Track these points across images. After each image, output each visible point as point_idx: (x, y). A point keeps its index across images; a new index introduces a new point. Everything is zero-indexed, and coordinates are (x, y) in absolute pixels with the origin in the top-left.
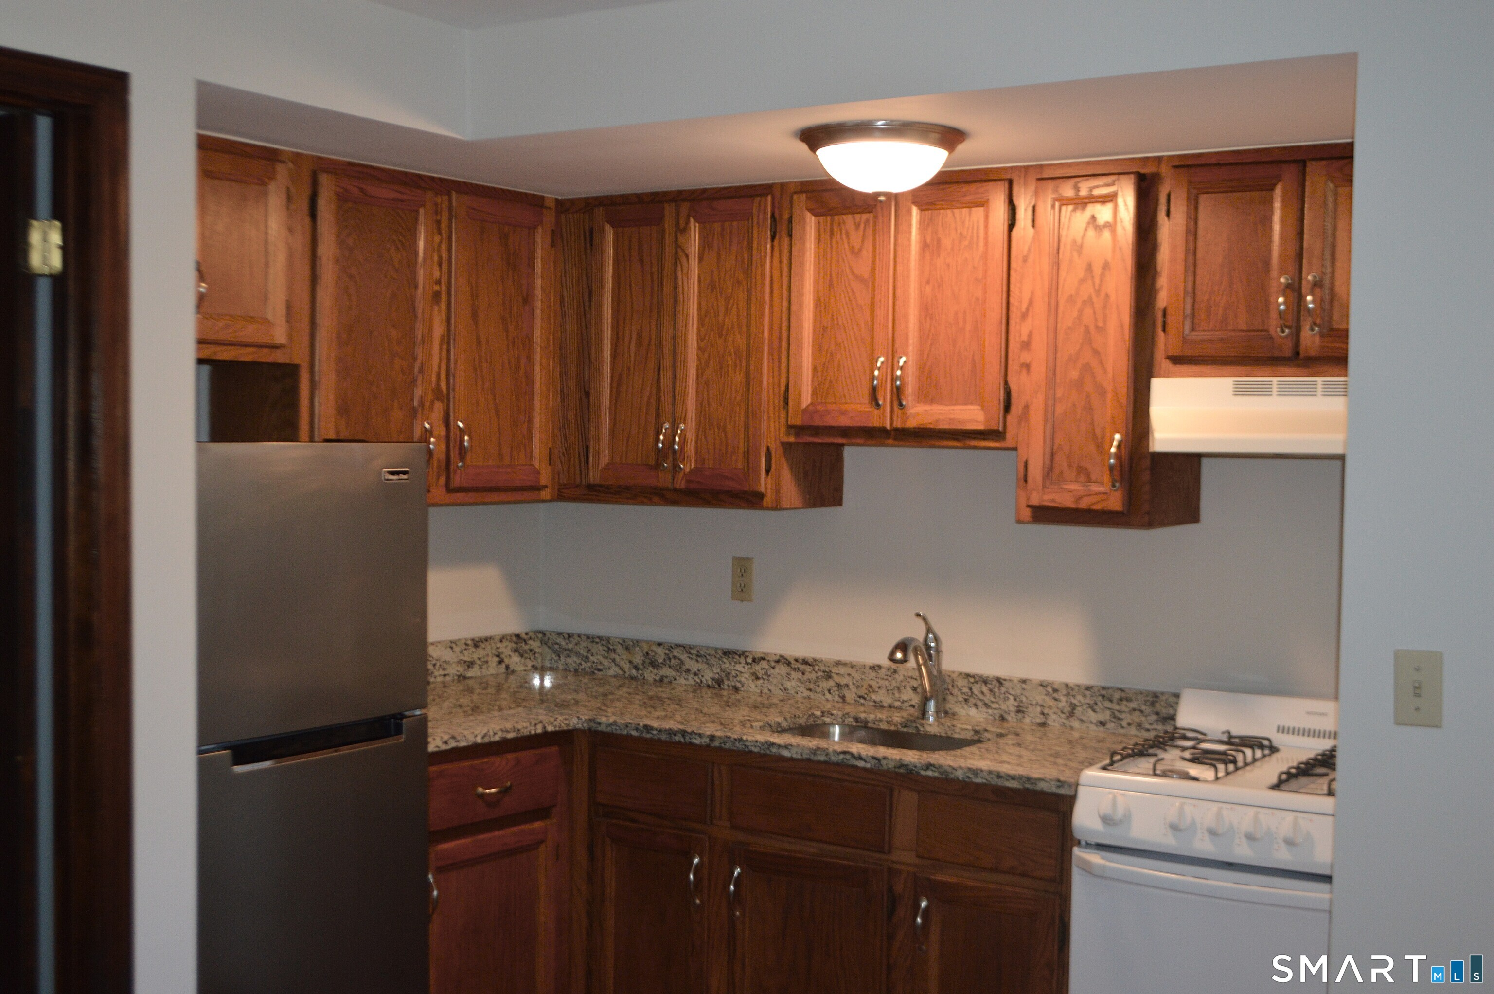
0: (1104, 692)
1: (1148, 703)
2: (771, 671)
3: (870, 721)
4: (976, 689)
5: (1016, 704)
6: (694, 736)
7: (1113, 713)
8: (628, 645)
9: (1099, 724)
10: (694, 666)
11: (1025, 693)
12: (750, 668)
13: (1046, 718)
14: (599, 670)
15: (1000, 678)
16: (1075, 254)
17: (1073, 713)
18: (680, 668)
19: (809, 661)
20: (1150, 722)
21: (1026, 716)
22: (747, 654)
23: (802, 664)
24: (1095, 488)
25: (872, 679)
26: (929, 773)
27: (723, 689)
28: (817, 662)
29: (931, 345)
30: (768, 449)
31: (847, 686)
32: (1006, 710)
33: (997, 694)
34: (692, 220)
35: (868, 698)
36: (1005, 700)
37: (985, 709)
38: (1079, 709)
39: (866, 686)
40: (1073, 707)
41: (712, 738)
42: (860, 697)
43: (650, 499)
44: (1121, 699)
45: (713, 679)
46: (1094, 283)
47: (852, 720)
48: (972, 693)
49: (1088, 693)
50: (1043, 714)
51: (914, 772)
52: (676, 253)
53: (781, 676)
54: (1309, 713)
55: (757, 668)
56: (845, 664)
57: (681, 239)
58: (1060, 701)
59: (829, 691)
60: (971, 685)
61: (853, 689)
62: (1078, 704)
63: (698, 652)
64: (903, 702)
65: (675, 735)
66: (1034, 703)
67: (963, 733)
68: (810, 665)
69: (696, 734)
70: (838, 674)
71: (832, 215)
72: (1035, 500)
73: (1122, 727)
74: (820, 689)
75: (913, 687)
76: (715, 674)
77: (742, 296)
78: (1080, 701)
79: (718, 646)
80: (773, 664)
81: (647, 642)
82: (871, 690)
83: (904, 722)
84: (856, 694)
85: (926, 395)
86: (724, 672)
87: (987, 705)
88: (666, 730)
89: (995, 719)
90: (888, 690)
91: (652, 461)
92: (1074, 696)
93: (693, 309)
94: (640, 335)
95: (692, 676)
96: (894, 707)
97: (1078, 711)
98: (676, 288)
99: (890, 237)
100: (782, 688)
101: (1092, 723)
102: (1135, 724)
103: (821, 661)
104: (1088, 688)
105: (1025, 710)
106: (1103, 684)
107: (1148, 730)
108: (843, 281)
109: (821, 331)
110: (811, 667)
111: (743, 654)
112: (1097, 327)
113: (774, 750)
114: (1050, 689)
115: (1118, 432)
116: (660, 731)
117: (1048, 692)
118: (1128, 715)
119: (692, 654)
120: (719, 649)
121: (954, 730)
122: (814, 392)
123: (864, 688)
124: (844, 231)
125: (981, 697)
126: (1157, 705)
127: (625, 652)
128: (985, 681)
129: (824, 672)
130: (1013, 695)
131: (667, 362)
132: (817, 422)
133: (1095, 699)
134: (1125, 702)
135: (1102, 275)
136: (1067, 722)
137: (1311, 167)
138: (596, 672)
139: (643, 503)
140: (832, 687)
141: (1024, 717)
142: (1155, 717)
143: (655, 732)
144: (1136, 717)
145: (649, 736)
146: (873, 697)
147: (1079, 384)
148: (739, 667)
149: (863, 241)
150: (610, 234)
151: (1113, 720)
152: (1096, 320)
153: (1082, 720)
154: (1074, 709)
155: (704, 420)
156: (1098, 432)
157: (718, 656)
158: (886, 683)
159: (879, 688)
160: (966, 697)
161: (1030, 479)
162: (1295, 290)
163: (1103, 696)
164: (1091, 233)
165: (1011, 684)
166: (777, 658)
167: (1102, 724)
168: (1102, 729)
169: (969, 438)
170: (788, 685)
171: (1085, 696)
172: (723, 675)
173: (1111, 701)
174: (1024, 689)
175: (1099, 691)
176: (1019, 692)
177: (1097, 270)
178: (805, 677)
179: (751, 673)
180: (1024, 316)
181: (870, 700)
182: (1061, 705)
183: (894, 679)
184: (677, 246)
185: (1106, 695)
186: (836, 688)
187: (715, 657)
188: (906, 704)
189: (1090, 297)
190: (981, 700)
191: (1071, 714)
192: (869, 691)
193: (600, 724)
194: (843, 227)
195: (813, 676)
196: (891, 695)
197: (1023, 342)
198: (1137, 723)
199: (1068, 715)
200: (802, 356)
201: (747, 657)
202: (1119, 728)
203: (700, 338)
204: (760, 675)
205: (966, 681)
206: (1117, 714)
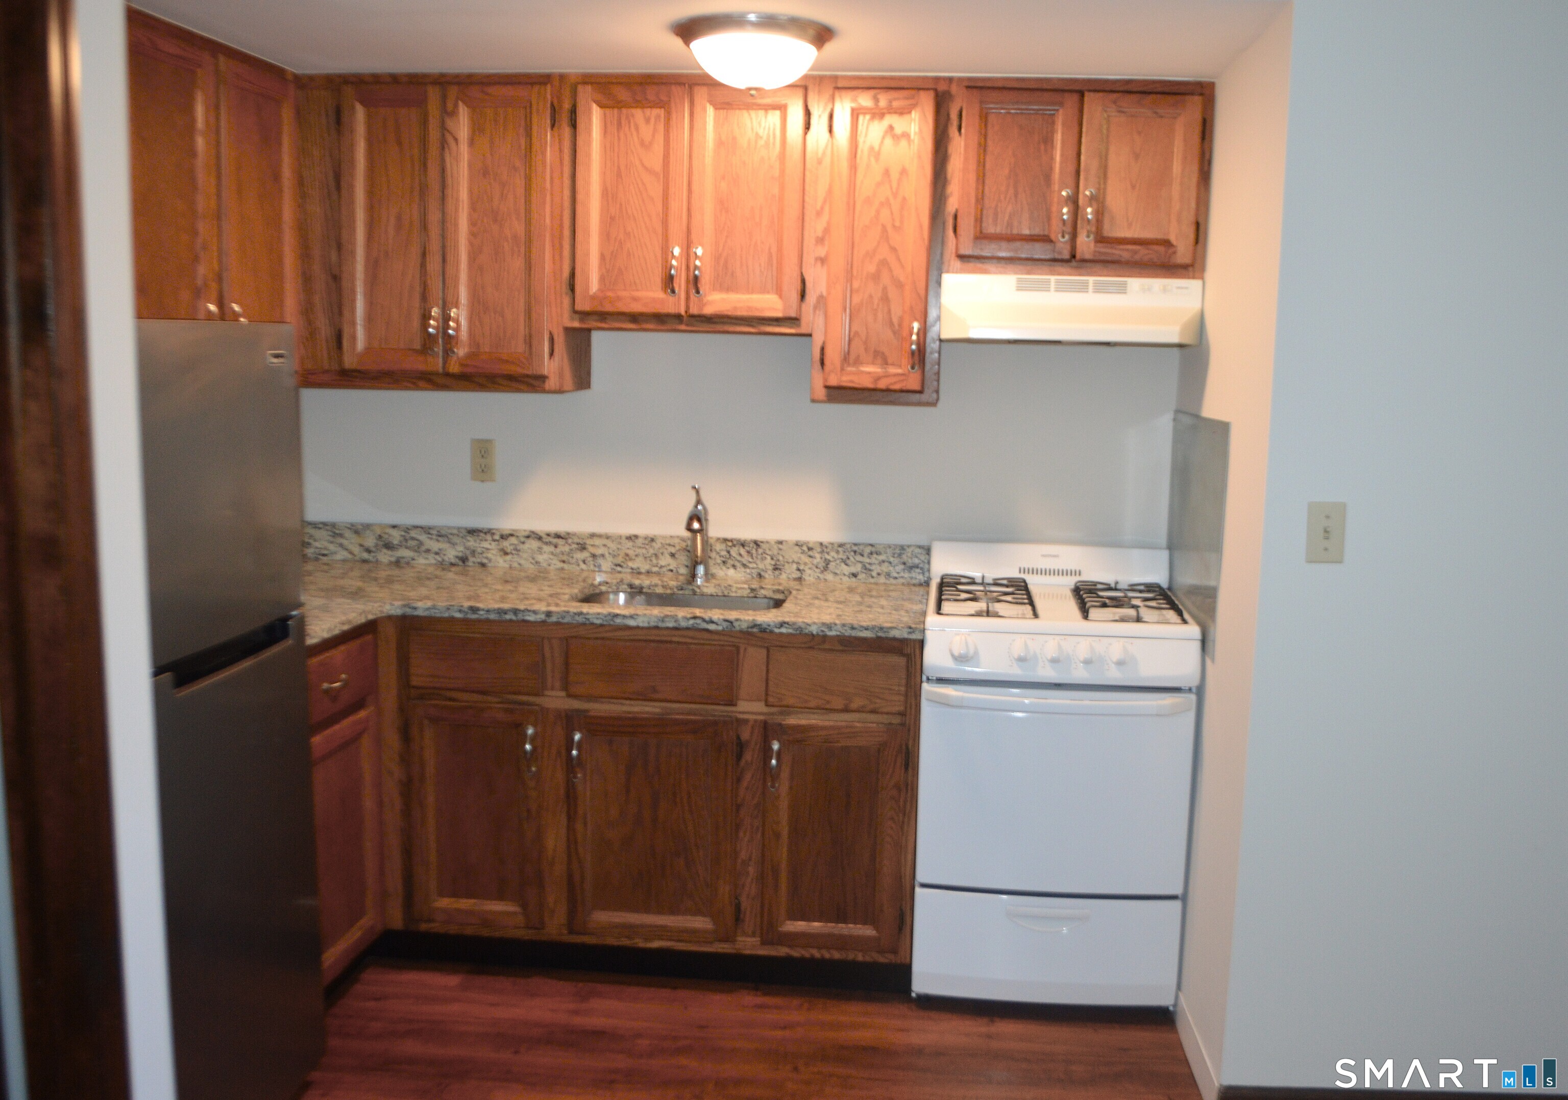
0: (855, 548)
1: (896, 556)
2: (521, 547)
3: (645, 587)
4: (734, 552)
5: (773, 563)
6: (527, 613)
7: (865, 566)
8: (357, 530)
9: (851, 576)
10: (434, 546)
11: (781, 552)
12: (499, 545)
13: (802, 574)
14: (324, 555)
15: (757, 541)
16: (873, 160)
17: (827, 567)
18: (419, 548)
19: (562, 535)
20: (897, 571)
21: (783, 573)
22: (494, 531)
23: (555, 538)
24: (892, 370)
25: (628, 548)
26: (783, 630)
27: (469, 566)
28: (570, 536)
29: (727, 237)
30: (551, 334)
31: (603, 556)
32: (764, 568)
33: (754, 555)
34: (460, 103)
35: (625, 566)
36: (763, 560)
37: (743, 569)
38: (832, 563)
39: (622, 554)
40: (827, 562)
41: (549, 614)
42: (616, 565)
43: (414, 383)
44: (871, 553)
45: (457, 557)
46: (891, 188)
47: (626, 587)
48: (730, 555)
49: (840, 549)
50: (798, 570)
51: (768, 630)
52: (443, 135)
53: (532, 550)
54: (1043, 556)
55: (506, 544)
56: (600, 536)
57: (450, 123)
58: (815, 558)
59: (584, 562)
60: (729, 548)
61: (610, 559)
62: (832, 559)
63: (438, 531)
64: (661, 567)
65: (506, 613)
66: (791, 560)
67: (739, 591)
68: (562, 538)
69: (529, 611)
70: (592, 545)
71: (620, 108)
72: (833, 381)
73: (873, 577)
74: (574, 561)
75: (671, 553)
76: (459, 552)
77: (519, 182)
78: (833, 557)
79: (460, 525)
80: (523, 539)
81: (380, 525)
82: (627, 558)
83: (680, 586)
84: (612, 563)
85: (726, 284)
86: (468, 549)
87: (744, 566)
88: (495, 610)
89: (753, 578)
90: (646, 558)
91: (417, 346)
92: (828, 553)
93: (464, 194)
94: (399, 218)
95: (433, 555)
96: (652, 573)
97: (832, 566)
98: (443, 170)
99: (684, 133)
100: (533, 561)
101: (845, 575)
102: (884, 574)
103: (575, 534)
104: (841, 545)
105: (782, 567)
106: (854, 542)
107: (896, 578)
108: (632, 172)
109: (609, 221)
110: (564, 541)
111: (489, 532)
112: (894, 226)
113: (618, 621)
114: (805, 548)
115: (916, 320)
116: (488, 611)
117: (804, 551)
118: (878, 567)
119: (431, 534)
120: (461, 528)
121: (730, 590)
122: (602, 279)
123: (620, 557)
124: (632, 124)
125: (739, 558)
126: (904, 557)
127: (354, 536)
128: (743, 544)
129: (578, 544)
130: (770, 555)
131: (434, 246)
132: (608, 308)
133: (847, 554)
134: (875, 556)
135: (900, 181)
136: (821, 576)
137: (1088, 97)
138: (321, 557)
139: (407, 388)
140: (586, 557)
141: (781, 574)
142: (902, 567)
143: (482, 613)
144: (885, 568)
145: (474, 616)
146: (630, 564)
147: (876, 277)
148: (485, 545)
149: (653, 136)
150: (360, 113)
151: (864, 571)
152: (893, 220)
153: (836, 574)
154: (828, 564)
155: (478, 306)
156: (895, 321)
157: (461, 535)
158: (644, 551)
159: (636, 556)
160: (724, 559)
161: (827, 362)
162: (1074, 201)
163: (855, 552)
164: (888, 141)
165: (768, 545)
166: (526, 534)
167: (855, 575)
168: (854, 579)
169: (764, 324)
170: (540, 558)
171: (838, 552)
172: (468, 552)
173: (862, 555)
174: (780, 549)
175: (851, 547)
176: (775, 552)
177: (895, 175)
178: (558, 550)
179: (498, 549)
180: (819, 214)
181: (627, 568)
182: (815, 562)
183: (651, 546)
184: (443, 128)
185: (858, 550)
186: (591, 559)
187: (458, 536)
188: (664, 569)
189: (888, 200)
190: (739, 561)
191: (826, 568)
192: (625, 559)
193: (415, 608)
194: (632, 121)
195: (567, 548)
196: (648, 562)
197: (818, 237)
198: (886, 573)
199: (822, 569)
200: (588, 243)
201: (493, 534)
202: (870, 577)
203: (472, 223)
204: (509, 551)
205: (725, 545)
206: (868, 566)
